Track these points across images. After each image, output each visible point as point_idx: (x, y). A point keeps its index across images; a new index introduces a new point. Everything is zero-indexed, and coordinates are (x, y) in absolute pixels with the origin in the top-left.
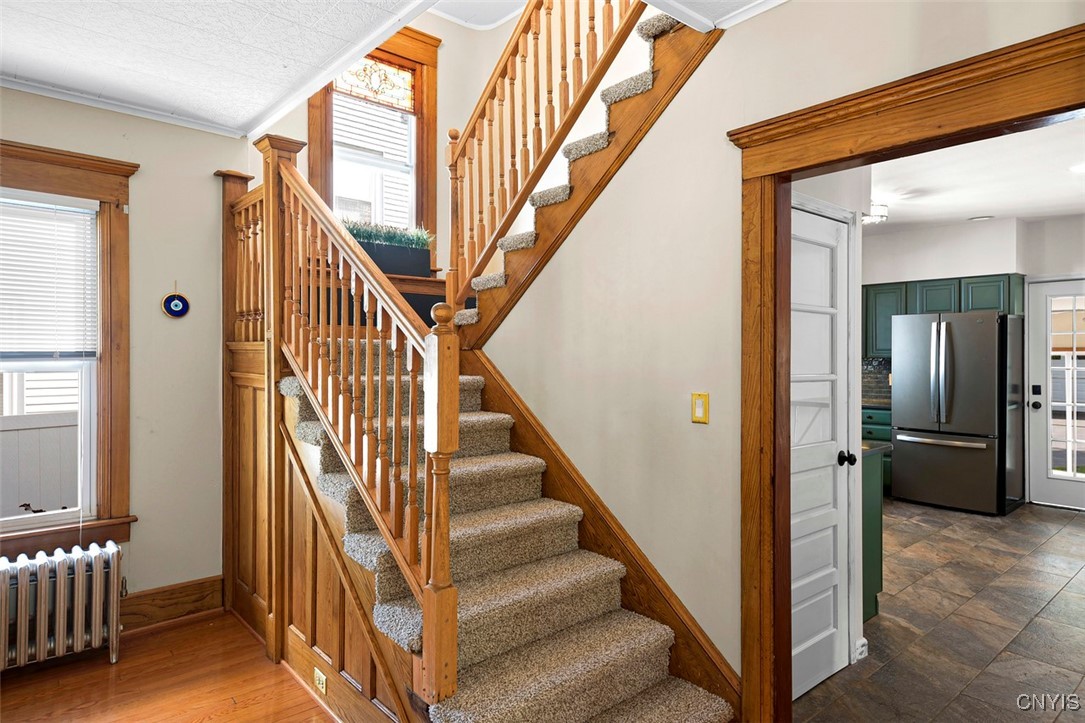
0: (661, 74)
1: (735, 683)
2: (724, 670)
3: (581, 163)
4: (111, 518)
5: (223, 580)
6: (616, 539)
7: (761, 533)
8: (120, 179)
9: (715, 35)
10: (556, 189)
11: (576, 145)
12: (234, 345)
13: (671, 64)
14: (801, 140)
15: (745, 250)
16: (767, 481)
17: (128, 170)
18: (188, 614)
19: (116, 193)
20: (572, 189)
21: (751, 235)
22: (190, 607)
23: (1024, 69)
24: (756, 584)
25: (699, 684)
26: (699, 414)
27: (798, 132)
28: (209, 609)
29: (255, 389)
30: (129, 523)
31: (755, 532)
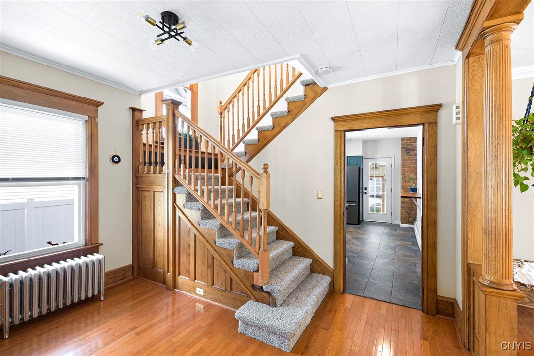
0: (307, 96)
1: (332, 271)
2: (328, 268)
3: (277, 119)
4: (92, 244)
5: (133, 266)
6: (291, 235)
7: (340, 228)
8: (95, 108)
9: (325, 89)
10: (267, 126)
11: (276, 113)
12: (138, 175)
13: (311, 94)
14: (353, 122)
15: (335, 150)
16: (342, 214)
17: (99, 104)
18: (120, 280)
19: (93, 113)
20: (273, 127)
21: (337, 146)
22: (121, 277)
23: (409, 114)
24: (339, 242)
25: (320, 273)
26: (320, 196)
27: (352, 120)
28: (128, 277)
29: (154, 192)
30: (98, 246)
31: (338, 229)
